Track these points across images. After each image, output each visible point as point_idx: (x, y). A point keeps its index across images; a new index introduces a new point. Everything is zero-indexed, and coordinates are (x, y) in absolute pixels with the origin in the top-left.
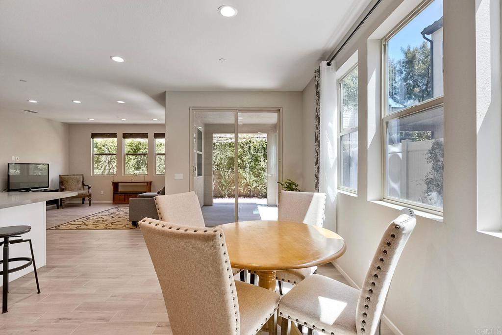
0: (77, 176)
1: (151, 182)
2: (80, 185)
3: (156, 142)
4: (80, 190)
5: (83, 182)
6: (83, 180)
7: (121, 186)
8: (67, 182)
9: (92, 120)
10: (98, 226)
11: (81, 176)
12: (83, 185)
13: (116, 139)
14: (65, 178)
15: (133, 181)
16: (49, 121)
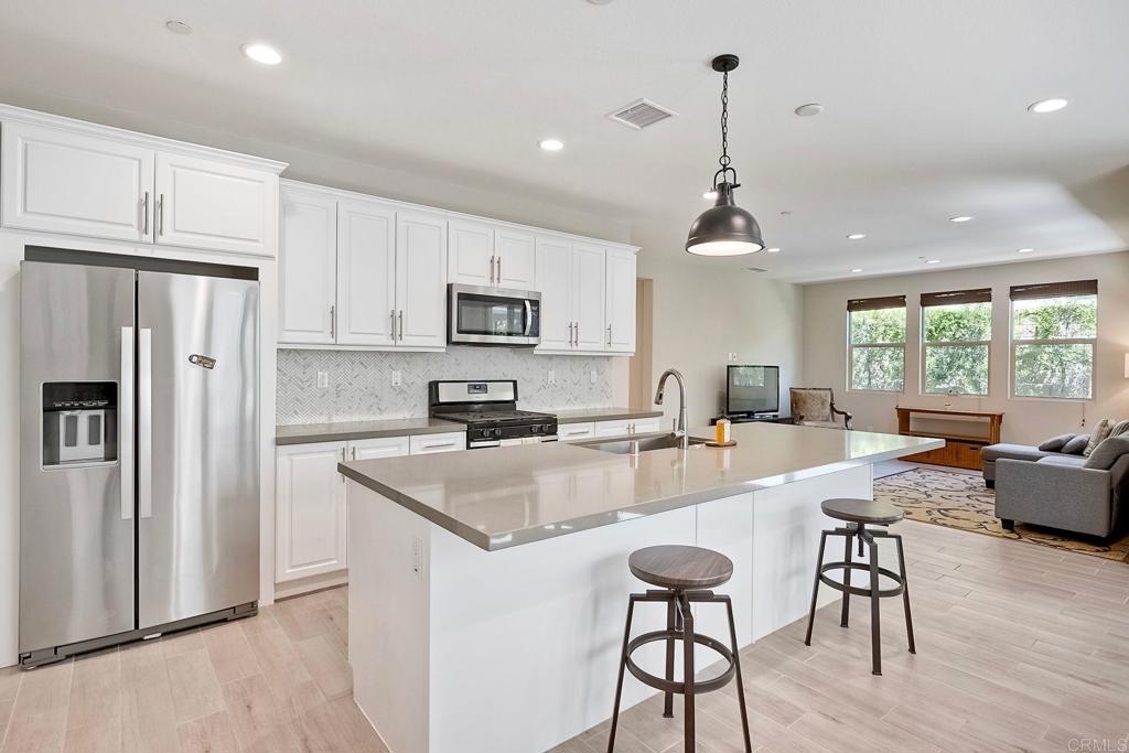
0: (822, 392)
1: (1000, 417)
2: (828, 410)
3: (1015, 308)
4: (827, 420)
5: (832, 405)
6: (832, 399)
7: (916, 419)
8: (805, 402)
9: (857, 272)
10: (910, 513)
11: (828, 392)
12: (833, 409)
13: (902, 311)
14: (801, 394)
15: (949, 409)
16: (775, 282)
